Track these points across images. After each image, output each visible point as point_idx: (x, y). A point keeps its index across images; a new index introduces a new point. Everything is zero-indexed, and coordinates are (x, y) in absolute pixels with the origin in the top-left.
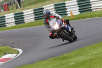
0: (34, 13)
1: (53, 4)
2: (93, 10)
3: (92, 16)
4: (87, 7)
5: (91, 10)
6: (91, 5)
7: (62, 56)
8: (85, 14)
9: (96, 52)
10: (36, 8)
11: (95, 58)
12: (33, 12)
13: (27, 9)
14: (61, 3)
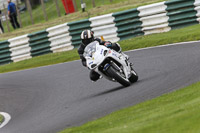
0: (30, 42)
1: (66, 24)
2: (146, 33)
3: (144, 45)
4: (135, 27)
5: (142, 33)
6: (141, 22)
7: (88, 125)
8: (130, 40)
9: (155, 115)
10: (34, 33)
11: (155, 127)
12: (27, 40)
13: (17, 35)
14: (82, 20)
